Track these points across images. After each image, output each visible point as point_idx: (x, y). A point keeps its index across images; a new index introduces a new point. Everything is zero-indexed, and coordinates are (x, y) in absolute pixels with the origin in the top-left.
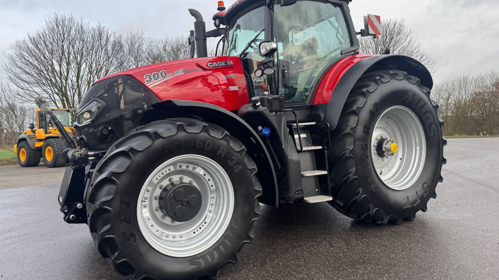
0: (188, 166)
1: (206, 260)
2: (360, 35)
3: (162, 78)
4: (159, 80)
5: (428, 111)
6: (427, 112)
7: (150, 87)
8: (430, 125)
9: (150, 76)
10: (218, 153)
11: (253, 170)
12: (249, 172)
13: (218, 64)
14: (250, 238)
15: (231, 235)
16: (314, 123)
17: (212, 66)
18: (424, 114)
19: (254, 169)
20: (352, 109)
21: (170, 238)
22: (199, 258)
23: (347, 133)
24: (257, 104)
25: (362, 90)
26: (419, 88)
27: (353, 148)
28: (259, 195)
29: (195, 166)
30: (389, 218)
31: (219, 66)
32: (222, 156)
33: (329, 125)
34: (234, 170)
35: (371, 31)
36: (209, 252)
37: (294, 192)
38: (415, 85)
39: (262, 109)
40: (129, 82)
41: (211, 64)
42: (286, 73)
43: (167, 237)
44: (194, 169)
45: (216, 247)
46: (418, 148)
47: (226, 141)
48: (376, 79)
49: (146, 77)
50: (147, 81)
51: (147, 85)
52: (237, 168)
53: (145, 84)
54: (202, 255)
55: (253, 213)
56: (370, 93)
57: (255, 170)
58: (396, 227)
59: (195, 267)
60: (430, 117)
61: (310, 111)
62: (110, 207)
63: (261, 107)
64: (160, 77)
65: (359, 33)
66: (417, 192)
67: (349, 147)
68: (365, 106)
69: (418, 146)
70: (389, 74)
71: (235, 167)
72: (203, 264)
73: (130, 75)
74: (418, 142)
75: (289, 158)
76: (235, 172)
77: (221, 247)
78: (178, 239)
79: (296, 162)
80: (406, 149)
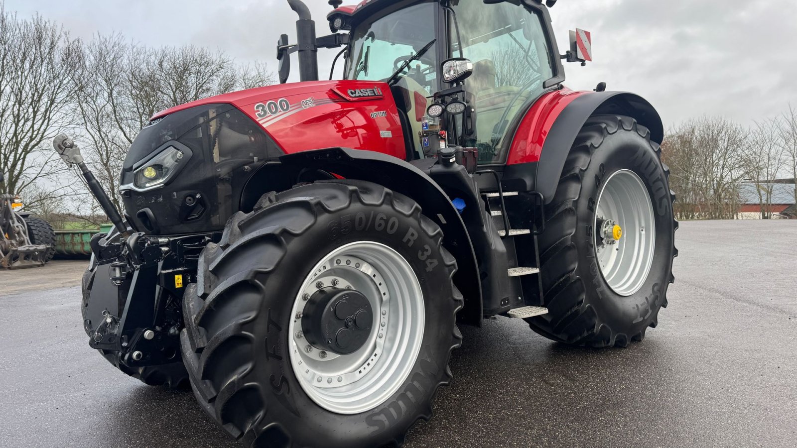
0: (349, 261)
1: (389, 416)
2: (566, 59)
3: (283, 112)
4: (278, 114)
5: (660, 178)
6: (658, 180)
7: (265, 126)
8: (661, 199)
9: (263, 107)
10: (405, 240)
11: (452, 267)
12: (447, 269)
13: (362, 93)
14: (448, 376)
15: (422, 373)
16: (516, 193)
17: (354, 95)
18: (654, 182)
19: (453, 265)
20: (573, 173)
21: (324, 384)
22: (378, 414)
23: (567, 209)
24: (451, 161)
25: (585, 144)
26: (649, 144)
27: (575, 233)
28: (460, 307)
29: (360, 261)
30: (616, 338)
31: (364, 96)
32: (410, 244)
33: (542, 197)
34: (426, 266)
35: (580, 55)
36: (392, 402)
37: (500, 302)
38: (644, 139)
39: (458, 168)
40: (228, 115)
41: (353, 92)
42: (473, 112)
43: (319, 381)
44: (358, 265)
45: (401, 394)
46: (643, 233)
47: (416, 219)
48: (601, 128)
49: (258, 107)
50: (259, 115)
51: (260, 122)
52: (431, 263)
53: (257, 120)
54: (382, 410)
55: (452, 337)
56: (594, 149)
57: (455, 268)
58: (624, 351)
59: (376, 428)
60: (662, 188)
61: (502, 174)
62: (251, 333)
63: (456, 165)
64: (279, 110)
65: (564, 57)
66: (646, 298)
67: (569, 231)
68: (589, 168)
69: (644, 230)
70: (615, 120)
71: (428, 262)
72: (387, 423)
73: (230, 103)
74: (643, 224)
75: (493, 248)
76: (428, 270)
77: (409, 394)
78: (335, 384)
79: (502, 254)
80: (625, 235)
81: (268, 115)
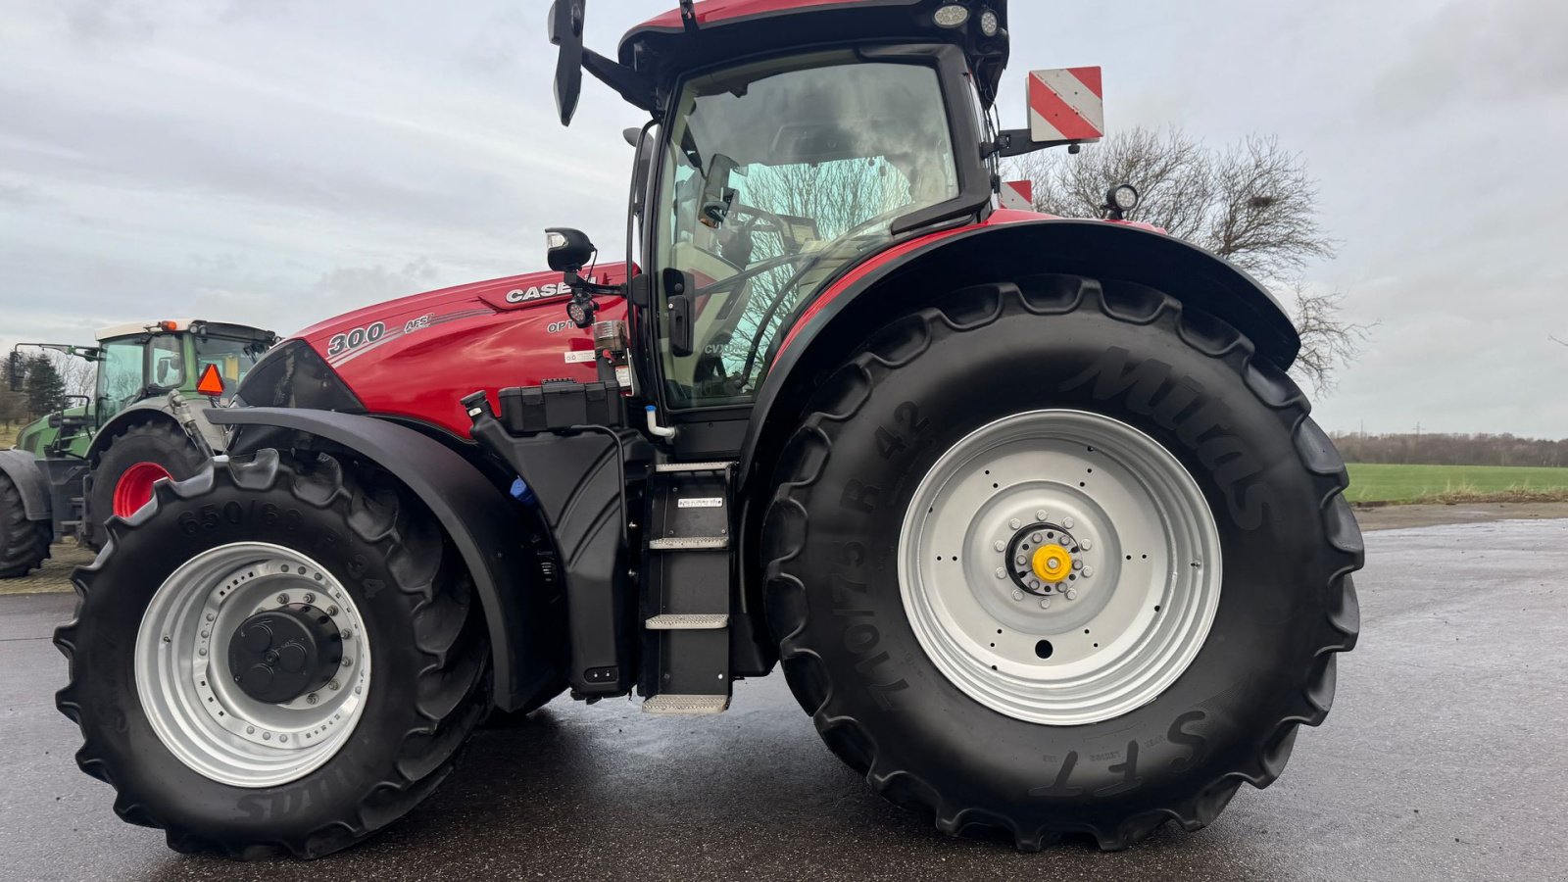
0: (303, 569)
3: (369, 343)
4: (361, 346)
5: (1225, 426)
6: (1217, 431)
7: (335, 366)
8: (1241, 485)
9: (342, 339)
10: (319, 544)
11: (420, 596)
12: (405, 600)
13: (540, 291)
14: (403, 777)
17: (518, 299)
18: (1201, 439)
19: (422, 593)
20: (804, 426)
21: (257, 738)
24: (472, 413)
25: (852, 362)
26: (1173, 339)
27: (799, 553)
28: (434, 665)
30: (963, 818)
31: (542, 297)
34: (365, 590)
39: (483, 424)
40: (306, 355)
41: (520, 292)
43: (249, 733)
44: (318, 577)
46: (1200, 572)
47: (341, 513)
48: (920, 319)
49: (333, 341)
50: (333, 352)
51: (330, 362)
52: (371, 585)
53: (327, 359)
56: (887, 370)
57: (425, 598)
64: (364, 341)
66: (1133, 748)
67: (789, 550)
68: (861, 413)
69: (1201, 564)
72: (267, 814)
73: (303, 340)
74: (1199, 550)
75: (569, 569)
76: (367, 595)
77: (323, 786)
78: (274, 742)
79: (593, 584)
80: (1176, 573)
81: (345, 349)
